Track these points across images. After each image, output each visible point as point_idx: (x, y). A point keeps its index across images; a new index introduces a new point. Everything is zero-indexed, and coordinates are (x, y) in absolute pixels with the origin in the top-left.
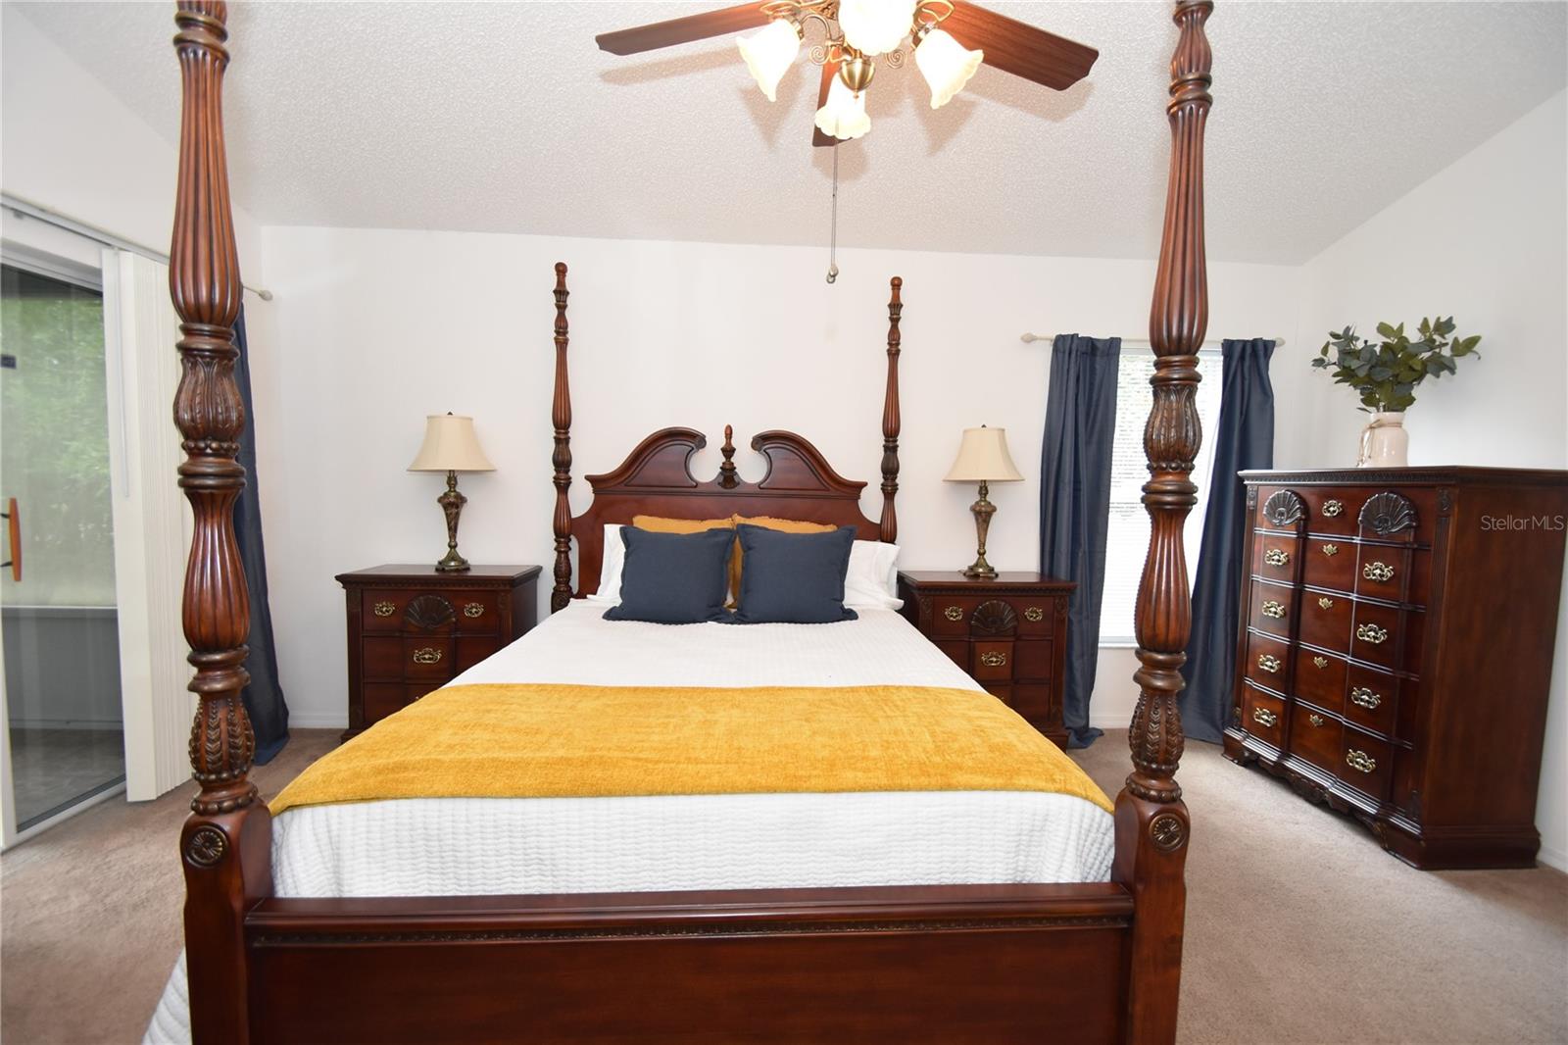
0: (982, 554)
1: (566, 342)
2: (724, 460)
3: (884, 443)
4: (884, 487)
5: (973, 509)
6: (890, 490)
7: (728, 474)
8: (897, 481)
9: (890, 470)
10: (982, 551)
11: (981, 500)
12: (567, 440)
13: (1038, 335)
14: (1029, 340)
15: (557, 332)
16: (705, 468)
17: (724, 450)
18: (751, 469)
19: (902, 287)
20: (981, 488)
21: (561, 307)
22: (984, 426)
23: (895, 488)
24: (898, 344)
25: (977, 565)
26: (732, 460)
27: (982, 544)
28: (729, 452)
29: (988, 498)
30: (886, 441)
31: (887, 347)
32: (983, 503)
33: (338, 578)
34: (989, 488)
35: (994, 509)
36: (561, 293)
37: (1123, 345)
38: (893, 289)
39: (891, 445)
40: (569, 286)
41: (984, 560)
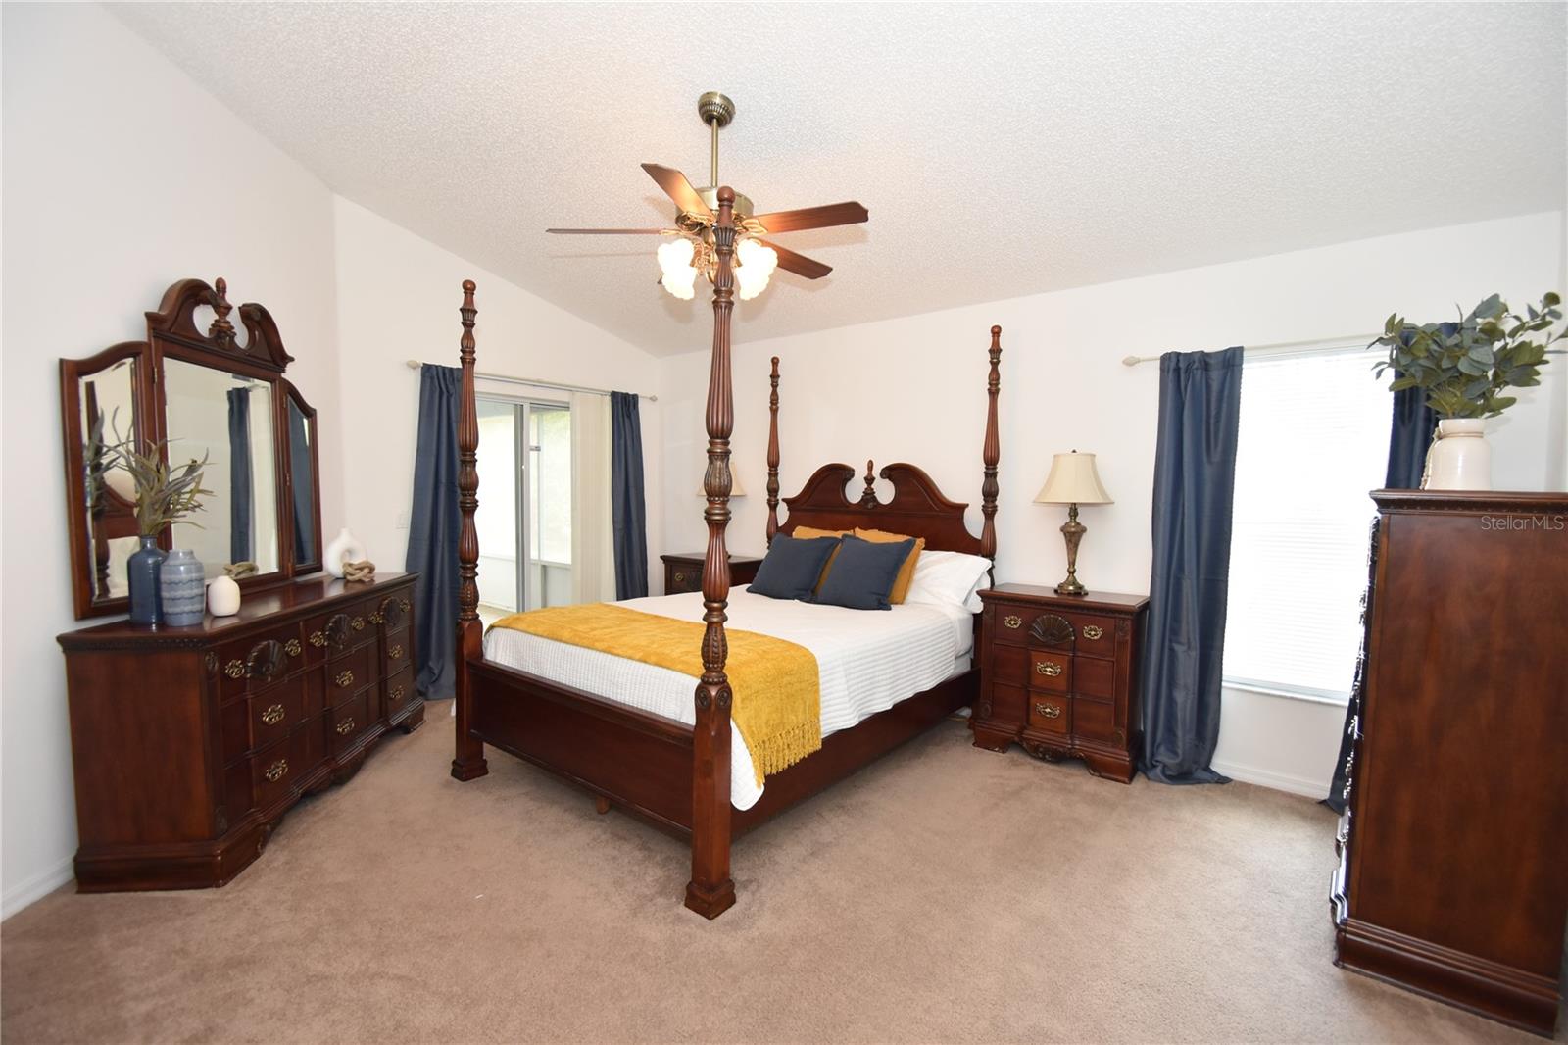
0: (1072, 573)
1: (777, 409)
2: (866, 486)
3: (984, 470)
4: (984, 508)
5: (1062, 530)
6: (990, 511)
7: (869, 495)
8: (997, 503)
9: (990, 494)
10: (1072, 570)
11: (1071, 522)
12: (776, 475)
13: (1141, 357)
14: (1130, 363)
15: (771, 402)
16: (854, 492)
17: (866, 479)
18: (885, 493)
19: (1001, 335)
20: (1071, 508)
21: (775, 386)
22: (1074, 451)
23: (995, 509)
24: (997, 384)
25: (1067, 583)
26: (873, 486)
27: (1072, 563)
28: (870, 480)
29: (1078, 520)
30: (986, 468)
31: (988, 387)
32: (1073, 525)
33: (661, 557)
34: (1079, 510)
35: (1084, 530)
36: (775, 377)
37: (1245, 354)
38: (993, 336)
39: (990, 471)
40: (780, 371)
41: (1074, 578)
